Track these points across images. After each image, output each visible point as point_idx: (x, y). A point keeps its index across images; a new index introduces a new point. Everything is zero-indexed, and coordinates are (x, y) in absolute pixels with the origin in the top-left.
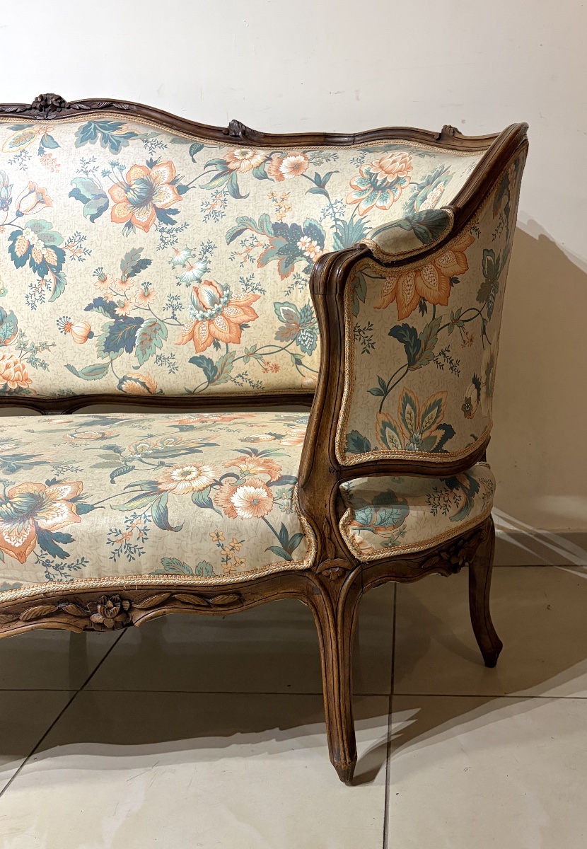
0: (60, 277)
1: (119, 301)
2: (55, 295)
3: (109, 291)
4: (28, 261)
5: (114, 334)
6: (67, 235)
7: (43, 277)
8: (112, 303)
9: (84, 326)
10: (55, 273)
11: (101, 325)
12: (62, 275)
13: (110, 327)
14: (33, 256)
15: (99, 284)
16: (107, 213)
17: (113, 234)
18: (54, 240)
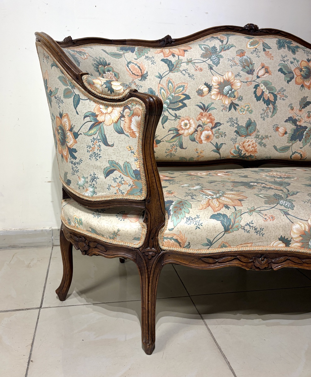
0: (275, 107)
1: (298, 119)
2: (273, 115)
3: (295, 114)
4: (262, 99)
5: (295, 133)
6: (278, 89)
7: (268, 106)
8: (295, 119)
9: (283, 129)
10: (273, 105)
11: (290, 129)
12: (276, 106)
13: (294, 130)
14: (264, 96)
15: (291, 111)
16: (293, 80)
17: (296, 89)
18: (273, 90)
